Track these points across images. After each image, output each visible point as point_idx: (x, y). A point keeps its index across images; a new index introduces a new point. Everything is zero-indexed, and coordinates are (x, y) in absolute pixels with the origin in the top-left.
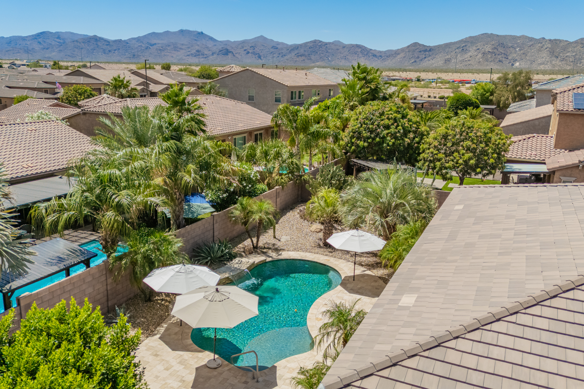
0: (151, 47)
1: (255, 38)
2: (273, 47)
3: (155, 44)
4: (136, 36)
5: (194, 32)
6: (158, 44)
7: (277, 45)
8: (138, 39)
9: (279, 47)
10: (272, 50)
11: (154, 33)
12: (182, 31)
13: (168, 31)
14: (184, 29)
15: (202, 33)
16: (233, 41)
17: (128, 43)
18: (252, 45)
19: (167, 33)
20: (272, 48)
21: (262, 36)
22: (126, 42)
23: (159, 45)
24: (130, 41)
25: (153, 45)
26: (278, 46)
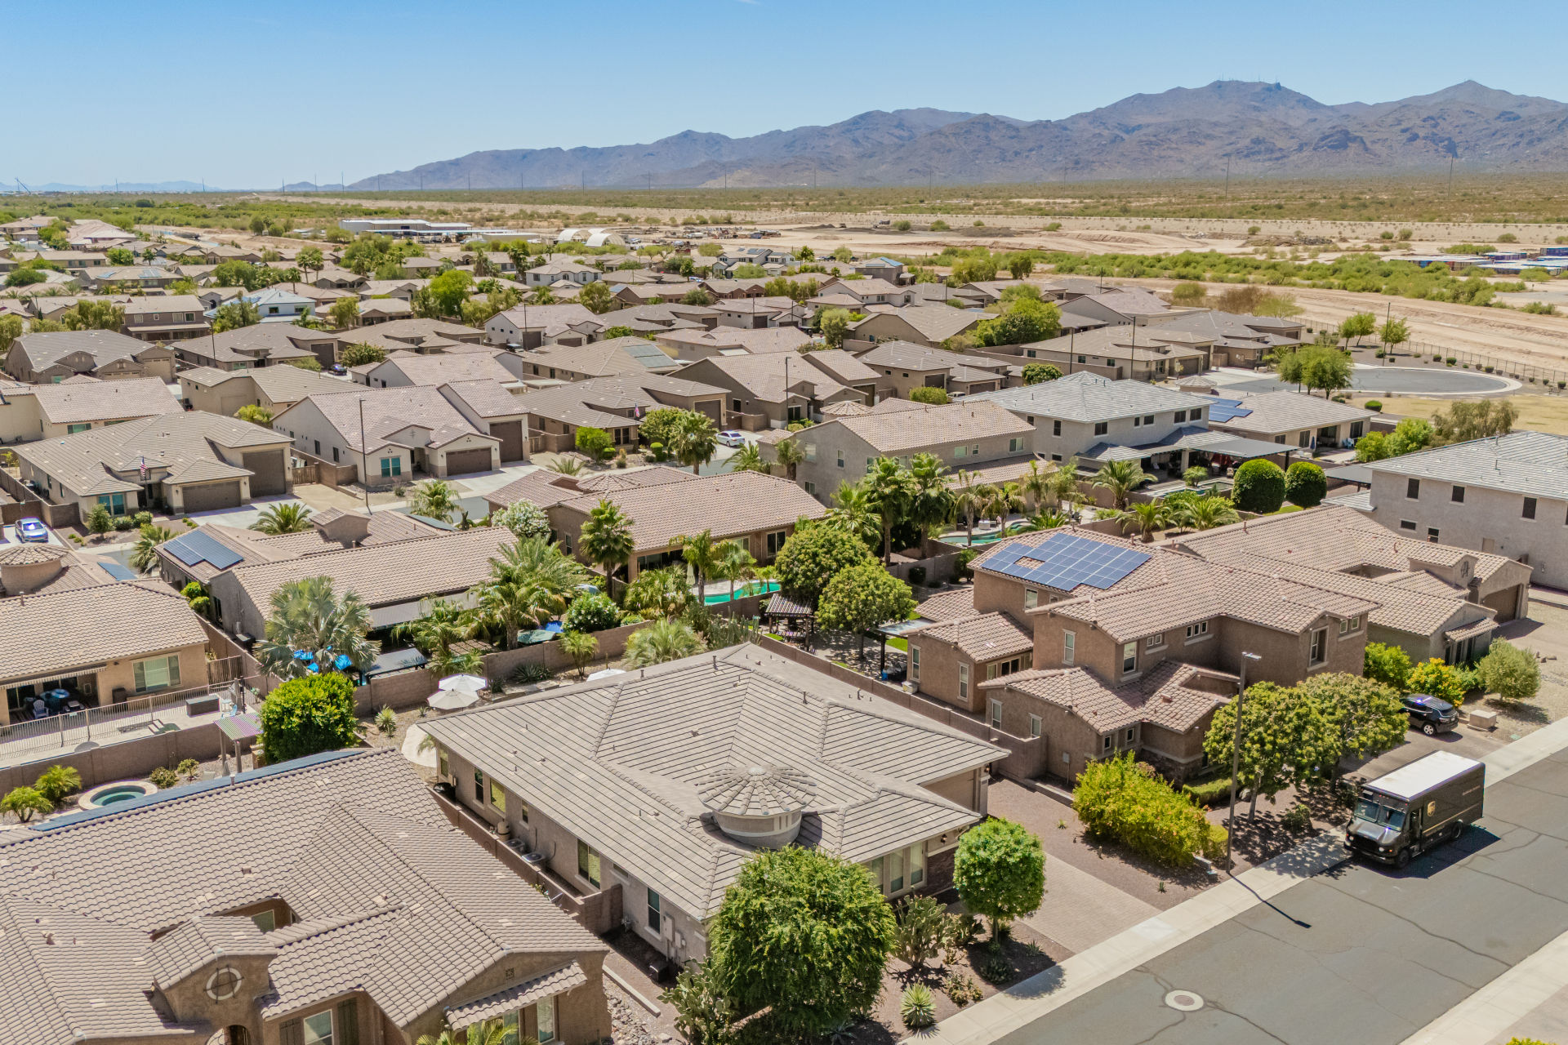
0: (1125, 136)
1: (1447, 90)
2: (1504, 114)
3: (1139, 127)
4: (1089, 108)
5: (1254, 84)
6: (1148, 126)
7: (1520, 106)
8: (1096, 117)
9: (1524, 112)
10: (1499, 124)
11: (1140, 96)
12: (1218, 86)
13: (1179, 89)
14: (1226, 79)
15: (1278, 86)
16: (1371, 103)
17: (1065, 129)
18: (1431, 114)
19: (1177, 94)
20: (1499, 118)
21: (1470, 83)
22: (1061, 126)
23: (1150, 130)
24: (1073, 123)
25: (1134, 130)
26: (1518, 111)
